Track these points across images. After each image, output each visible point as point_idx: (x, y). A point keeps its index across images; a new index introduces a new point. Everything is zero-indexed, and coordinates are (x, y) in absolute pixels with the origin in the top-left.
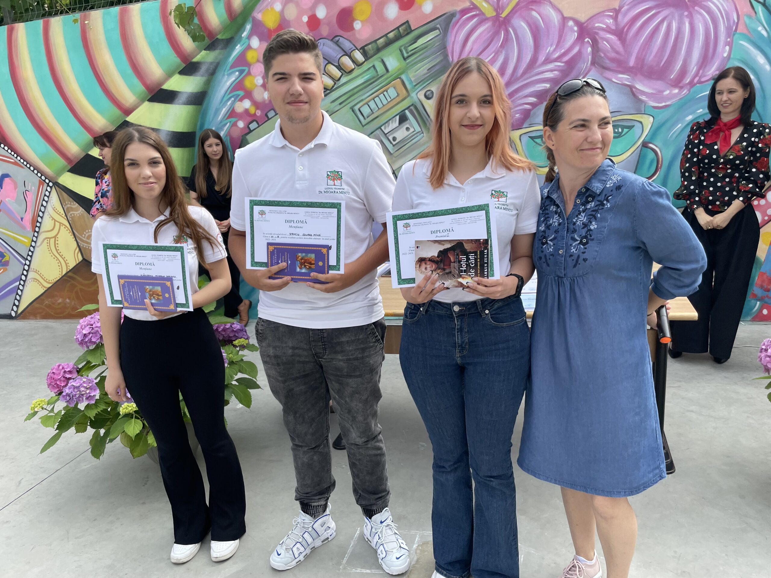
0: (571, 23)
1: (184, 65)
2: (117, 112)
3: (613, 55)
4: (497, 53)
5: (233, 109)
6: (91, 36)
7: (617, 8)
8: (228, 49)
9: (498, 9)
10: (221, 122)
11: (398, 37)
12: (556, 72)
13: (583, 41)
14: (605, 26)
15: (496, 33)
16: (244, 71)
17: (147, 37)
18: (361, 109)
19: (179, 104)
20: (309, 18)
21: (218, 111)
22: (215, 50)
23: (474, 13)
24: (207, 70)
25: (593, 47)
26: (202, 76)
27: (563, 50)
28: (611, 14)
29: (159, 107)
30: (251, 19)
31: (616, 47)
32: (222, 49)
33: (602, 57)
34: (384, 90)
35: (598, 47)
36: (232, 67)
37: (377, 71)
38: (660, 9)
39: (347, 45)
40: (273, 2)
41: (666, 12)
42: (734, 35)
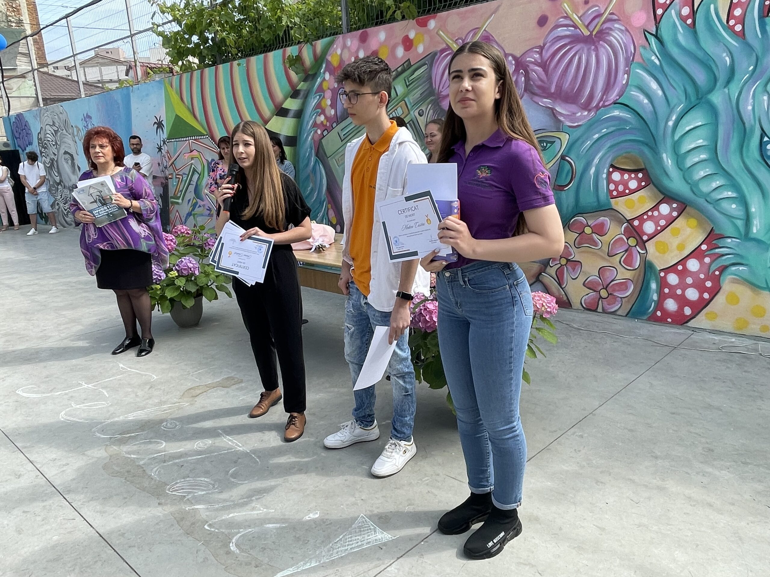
0: (510, 58)
1: (293, 92)
3: (540, 83)
5: (316, 121)
6: (251, 73)
7: (542, 45)
8: (314, 81)
10: (309, 130)
11: (403, 71)
13: (519, 72)
14: (533, 60)
16: (322, 95)
17: (276, 74)
19: (289, 118)
21: (308, 122)
22: (307, 81)
23: (448, 52)
25: (525, 77)
26: (301, 99)
28: (538, 50)
29: (281, 120)
30: (325, 60)
31: (541, 77)
32: (311, 81)
33: (532, 85)
34: (395, 109)
35: (528, 76)
36: (316, 93)
38: (573, 45)
40: (337, 48)
41: (578, 47)
42: (631, 64)
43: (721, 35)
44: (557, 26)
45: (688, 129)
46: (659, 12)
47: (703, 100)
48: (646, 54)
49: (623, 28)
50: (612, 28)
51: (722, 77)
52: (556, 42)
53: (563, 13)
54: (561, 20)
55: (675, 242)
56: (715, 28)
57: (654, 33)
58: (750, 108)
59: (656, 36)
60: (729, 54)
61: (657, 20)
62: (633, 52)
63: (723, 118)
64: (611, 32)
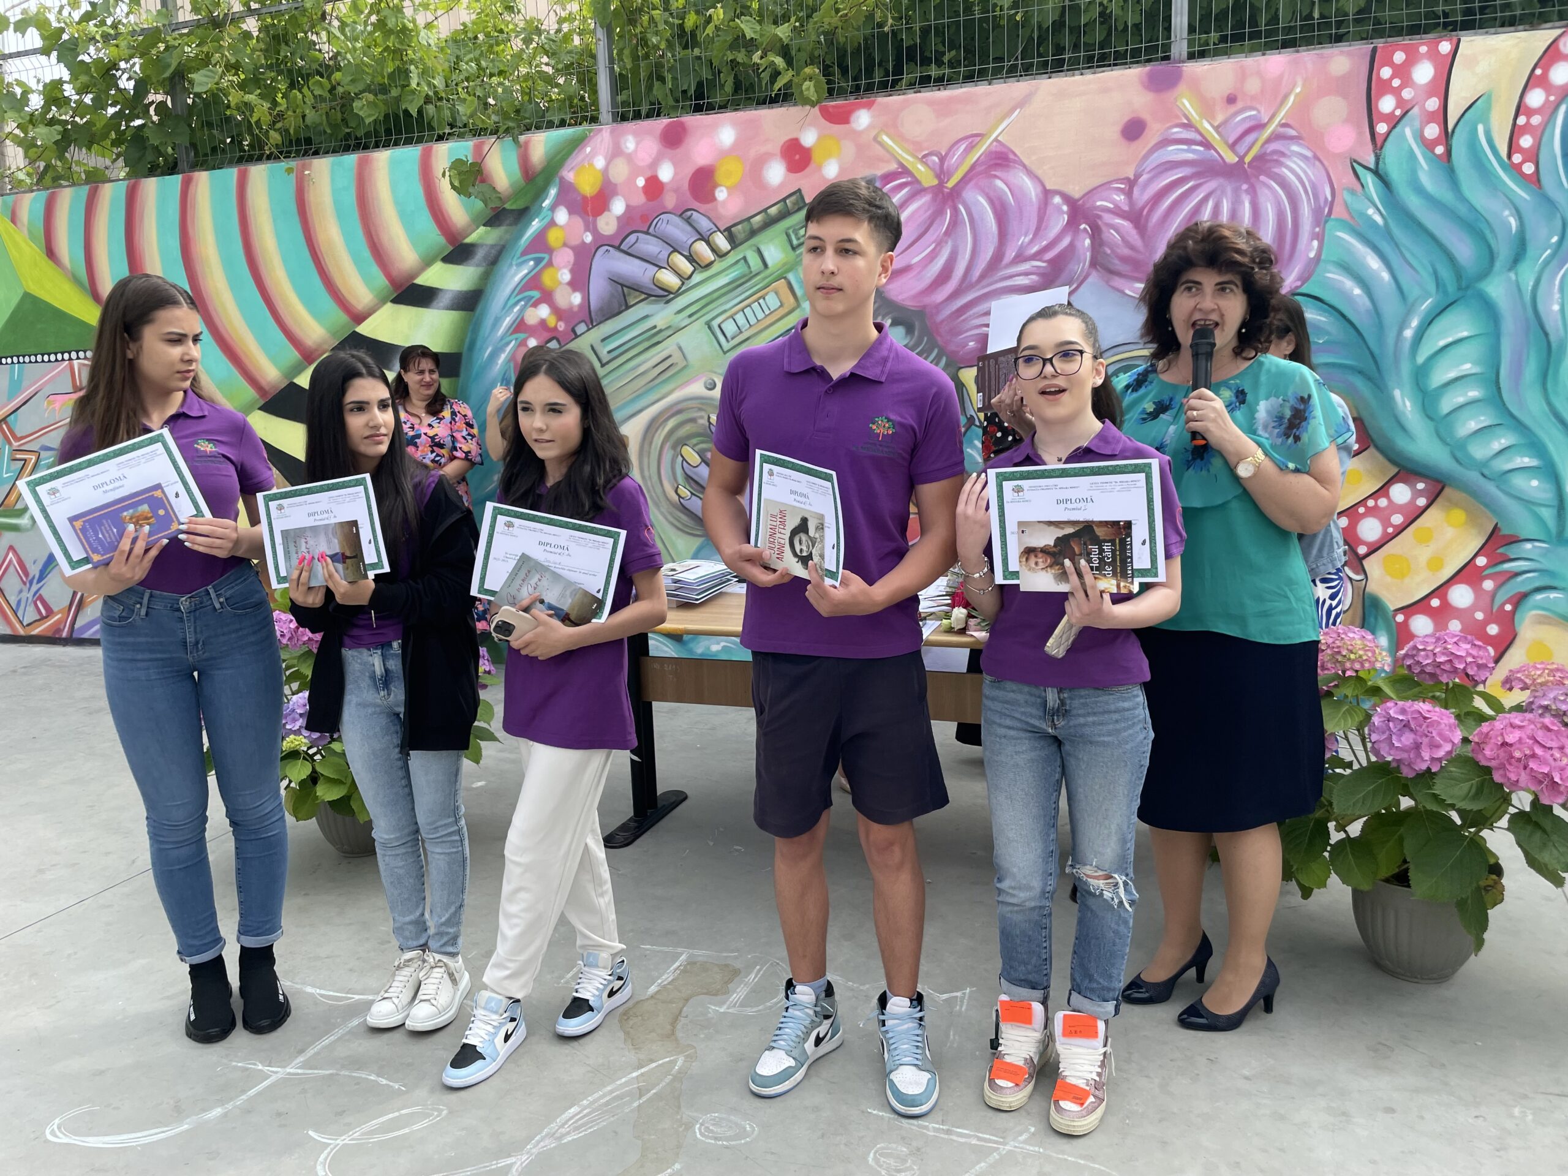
0: (1057, 200)
1: (451, 248)
2: (342, 318)
3: (1126, 252)
4: (940, 244)
5: (522, 320)
6: (311, 197)
7: (1132, 177)
8: (519, 226)
9: (942, 174)
10: (502, 338)
11: (784, 215)
12: (1034, 277)
13: (1077, 230)
14: (1111, 206)
15: (938, 213)
16: (543, 259)
17: (397, 203)
18: (723, 326)
19: (438, 309)
20: (647, 181)
21: (498, 321)
22: (499, 226)
23: (904, 180)
24: (485, 258)
25: (1093, 238)
26: (478, 265)
27: (1045, 243)
28: (1123, 186)
29: (407, 312)
30: (557, 180)
31: (1130, 239)
32: (510, 225)
33: (1108, 255)
34: (760, 296)
35: (1101, 239)
36: (524, 253)
37: (749, 267)
38: (1202, 181)
39: (704, 224)
40: (593, 154)
41: (1212, 185)
42: (1326, 222)
43: (1498, 178)
44: (1167, 142)
45: (1442, 343)
46: (1382, 128)
47: (1469, 292)
48: (1357, 203)
49: (1309, 154)
50: (1287, 152)
51: (1504, 252)
52: (1162, 172)
53: (1177, 117)
54: (1176, 130)
55: (1423, 554)
56: (1488, 165)
57: (1372, 166)
58: (1556, 307)
59: (1376, 172)
60: (1514, 211)
61: (1378, 143)
62: (1330, 198)
63: (1509, 325)
64: (1282, 159)
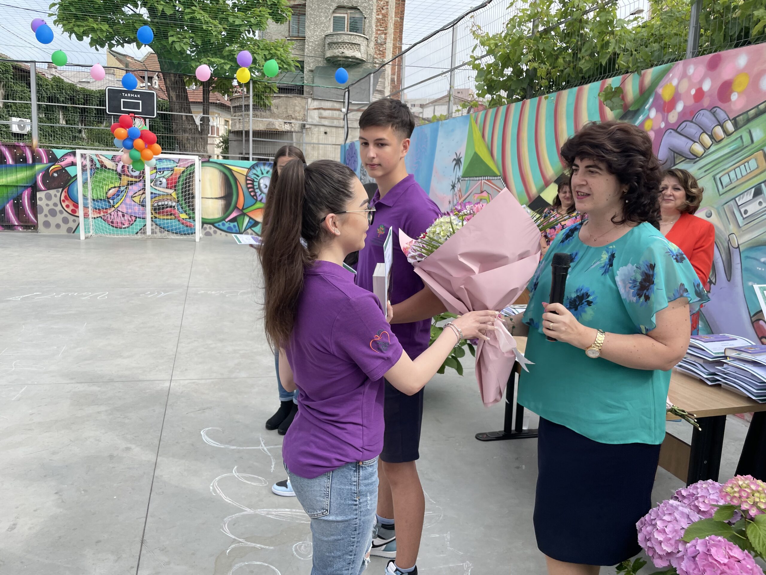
6: (559, 108)
8: (634, 119)
18: (722, 179)
20: (697, 91)
30: (654, 94)
34: (745, 161)
37: (743, 142)
40: (673, 77)
